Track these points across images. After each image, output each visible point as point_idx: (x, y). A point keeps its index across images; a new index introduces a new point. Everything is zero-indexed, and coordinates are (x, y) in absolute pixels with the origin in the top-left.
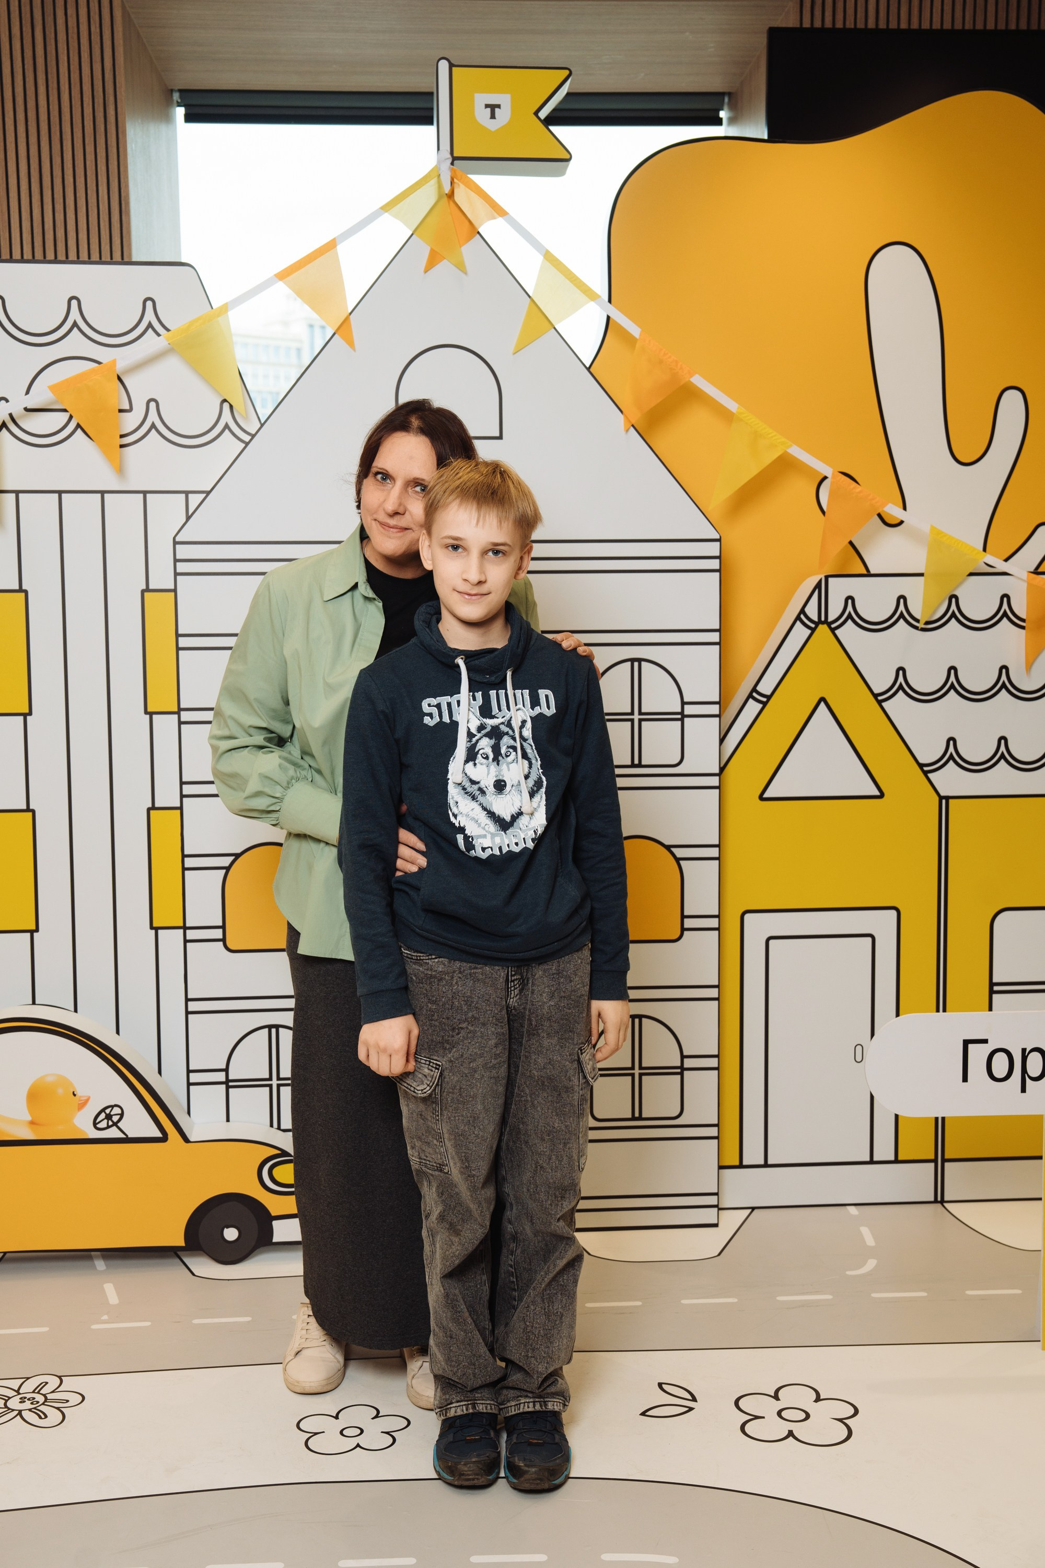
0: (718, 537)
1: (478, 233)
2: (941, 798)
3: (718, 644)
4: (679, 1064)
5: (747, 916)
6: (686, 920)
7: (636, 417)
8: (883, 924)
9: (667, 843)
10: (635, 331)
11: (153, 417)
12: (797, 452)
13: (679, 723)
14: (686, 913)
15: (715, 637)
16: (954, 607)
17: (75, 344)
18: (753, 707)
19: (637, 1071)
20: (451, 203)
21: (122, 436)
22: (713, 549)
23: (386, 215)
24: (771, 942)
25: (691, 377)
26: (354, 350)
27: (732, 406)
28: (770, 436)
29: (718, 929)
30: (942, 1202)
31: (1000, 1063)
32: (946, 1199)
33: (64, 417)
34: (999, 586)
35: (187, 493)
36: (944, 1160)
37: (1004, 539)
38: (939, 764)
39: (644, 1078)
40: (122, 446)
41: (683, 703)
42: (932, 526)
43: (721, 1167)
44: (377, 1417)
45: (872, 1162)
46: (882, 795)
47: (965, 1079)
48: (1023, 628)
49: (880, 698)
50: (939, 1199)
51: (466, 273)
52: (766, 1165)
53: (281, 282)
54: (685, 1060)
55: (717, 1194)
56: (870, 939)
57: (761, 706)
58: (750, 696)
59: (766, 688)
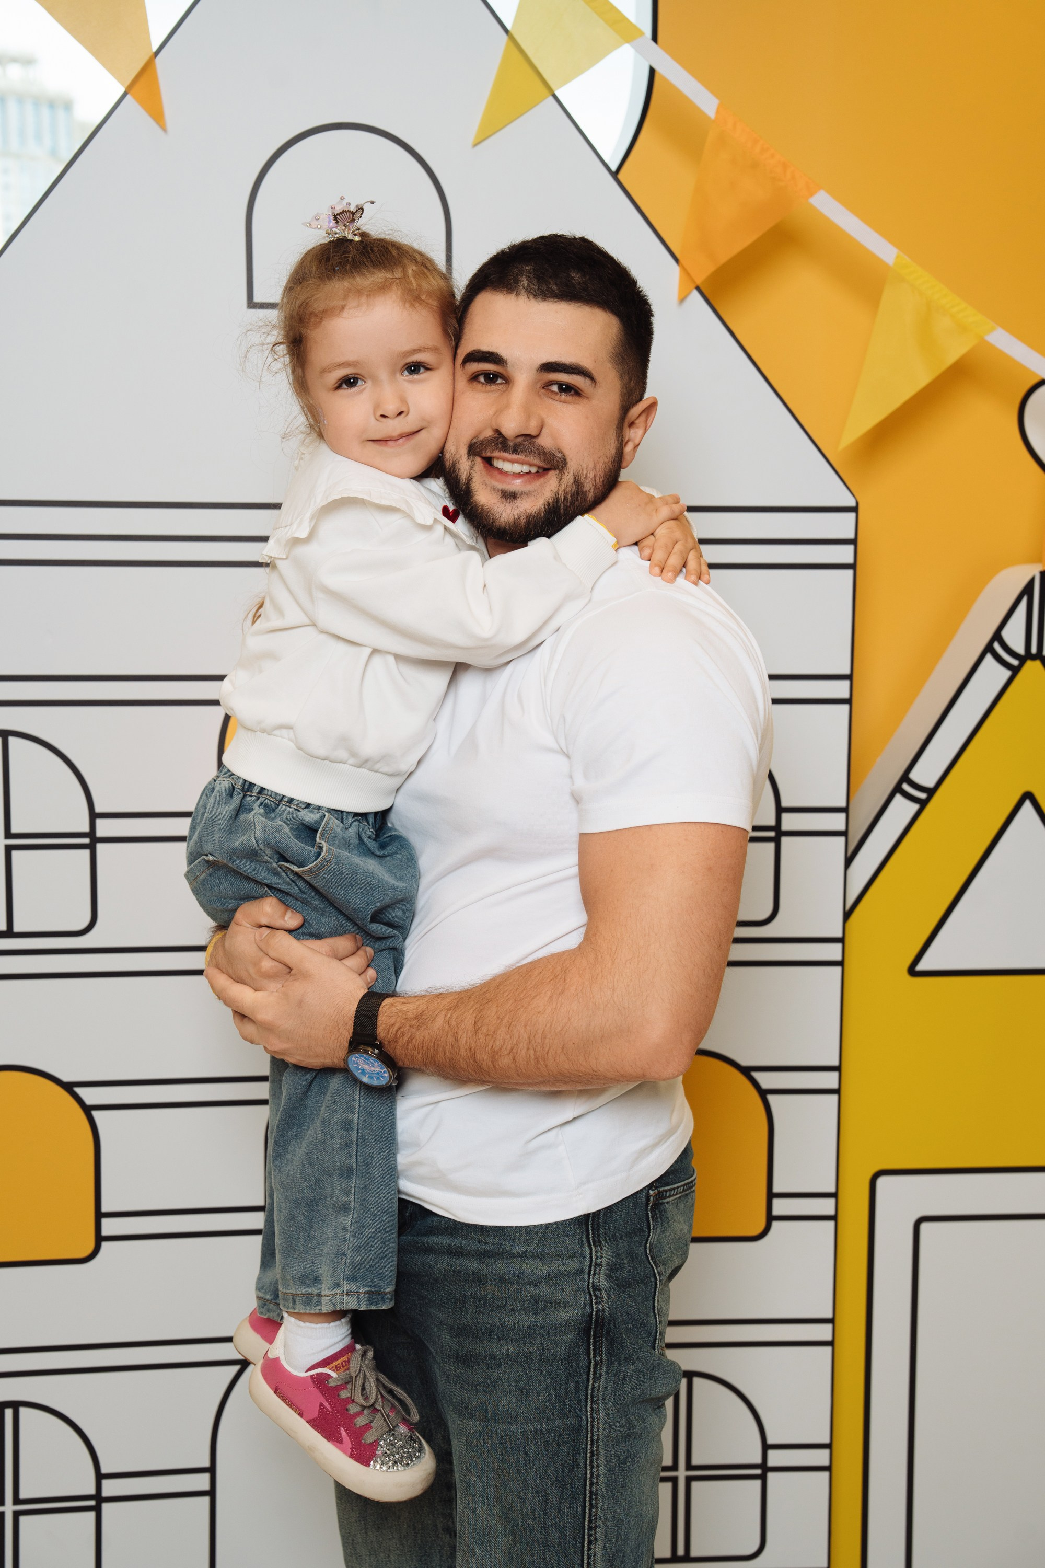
0: (852, 503)
3: (848, 698)
4: (758, 1460)
6: (776, 1202)
7: (702, 272)
9: (744, 1062)
10: (704, 100)
12: (1003, 342)
13: (771, 846)
14: (777, 1189)
15: (841, 689)
18: (902, 809)
19: (682, 1474)
22: (843, 526)
24: (924, 1226)
25: (812, 195)
26: (164, 127)
27: (885, 253)
28: (955, 311)
29: (834, 1218)
39: (694, 1485)
41: (780, 810)
54: (771, 1453)
57: (915, 807)
58: (898, 789)
59: (926, 774)
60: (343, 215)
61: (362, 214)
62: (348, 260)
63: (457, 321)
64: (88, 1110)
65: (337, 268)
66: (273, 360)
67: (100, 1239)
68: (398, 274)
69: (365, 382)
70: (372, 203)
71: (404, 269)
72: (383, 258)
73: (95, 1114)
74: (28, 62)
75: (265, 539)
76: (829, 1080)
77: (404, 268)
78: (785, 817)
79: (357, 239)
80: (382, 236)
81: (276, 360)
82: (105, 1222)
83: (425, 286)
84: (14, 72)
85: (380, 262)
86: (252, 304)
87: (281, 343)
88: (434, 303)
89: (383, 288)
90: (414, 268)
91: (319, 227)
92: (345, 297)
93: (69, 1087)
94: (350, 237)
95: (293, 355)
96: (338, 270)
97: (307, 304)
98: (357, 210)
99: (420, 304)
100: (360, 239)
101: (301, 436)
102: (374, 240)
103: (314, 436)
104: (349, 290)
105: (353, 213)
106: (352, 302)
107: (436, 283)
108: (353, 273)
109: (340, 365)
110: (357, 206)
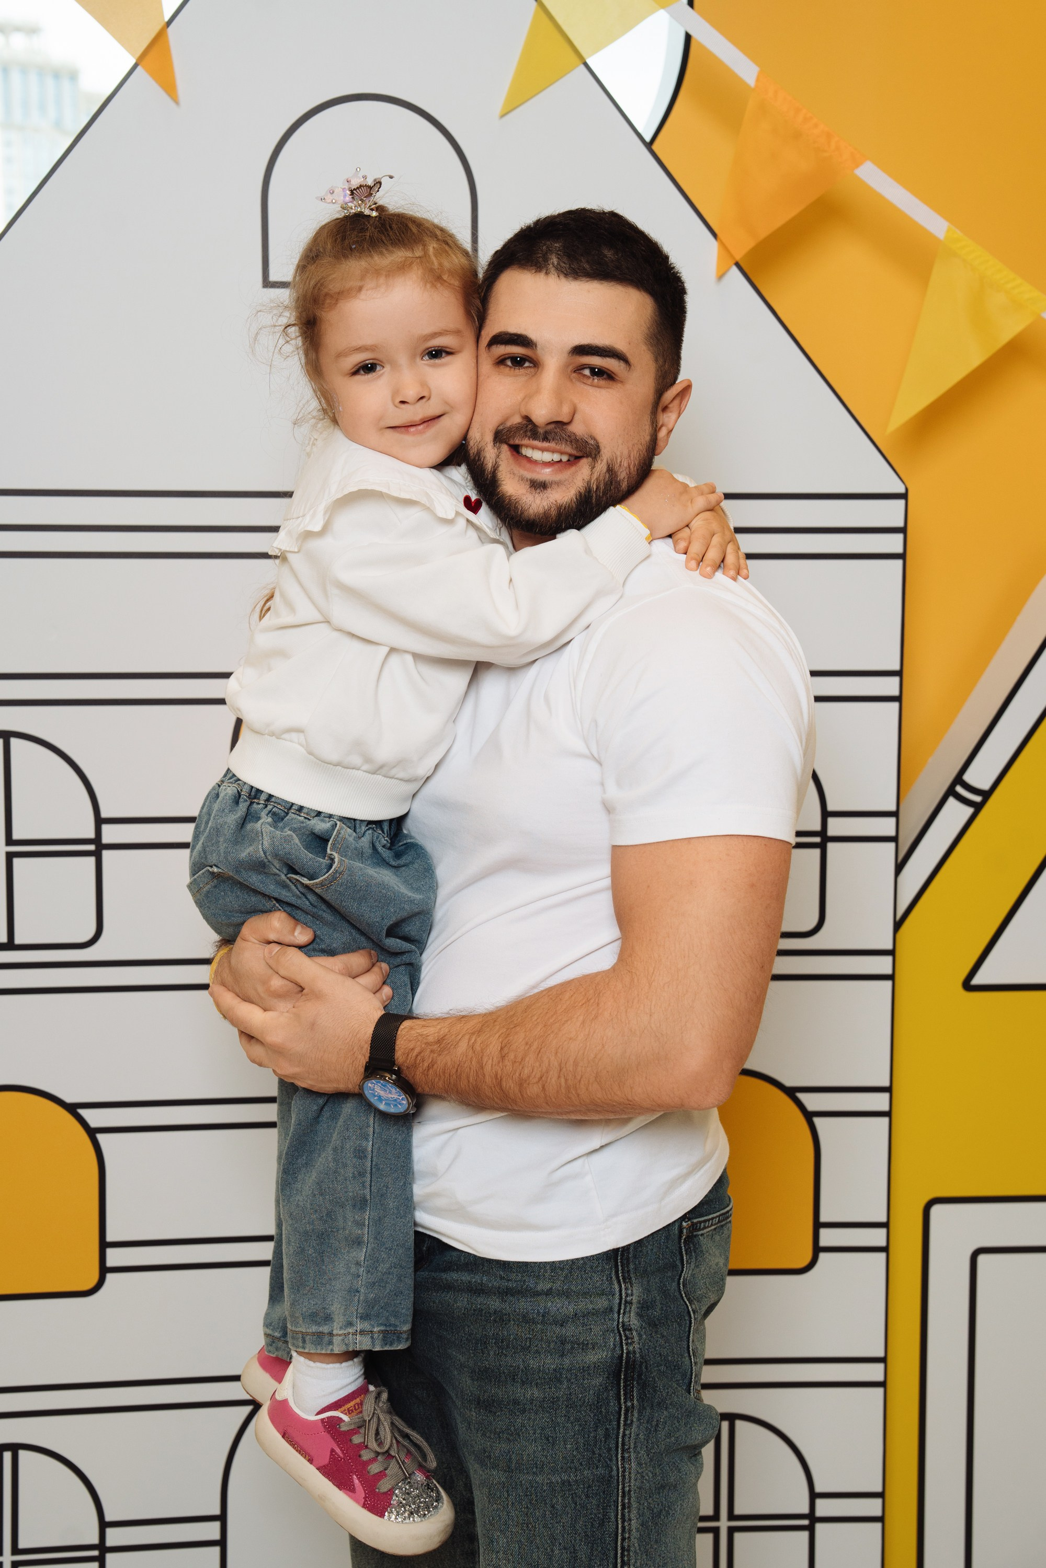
0: (901, 489)
3: (897, 695)
4: (805, 1510)
6: (823, 1232)
7: (738, 249)
9: (788, 1083)
13: (817, 852)
14: (824, 1218)
15: (890, 686)
18: (955, 813)
19: (724, 1524)
22: (892, 514)
24: (982, 1259)
25: (857, 166)
26: (176, 100)
27: (933, 223)
28: (1010, 287)
29: (885, 1250)
39: (738, 1536)
41: (826, 814)
54: (819, 1502)
57: (970, 811)
58: (951, 792)
59: (981, 776)
60: (360, 189)
61: (379, 188)
62: (366, 238)
63: (480, 301)
64: (92, 1133)
65: (354, 246)
66: (284, 343)
67: (104, 1270)
68: (418, 252)
69: (383, 367)
70: (391, 177)
71: (424, 248)
72: (403, 235)
73: (100, 1137)
74: (32, 31)
75: (275, 529)
76: (880, 1102)
77: (424, 245)
78: (831, 821)
79: (374, 214)
80: (401, 211)
81: (287, 342)
82: (110, 1252)
83: (447, 264)
84: (18, 42)
85: (399, 240)
86: (267, 283)
87: (294, 325)
88: (456, 283)
89: (402, 268)
90: (435, 245)
91: (334, 201)
92: (363, 278)
93: (72, 1109)
94: (367, 212)
95: (306, 338)
96: (355, 248)
97: (322, 285)
98: (375, 185)
99: (442, 284)
100: (378, 214)
101: (313, 421)
102: (392, 215)
103: (327, 422)
104: (366, 271)
105: (370, 188)
106: (370, 283)
107: (457, 260)
108: (370, 252)
109: (356, 349)
110: (375, 180)
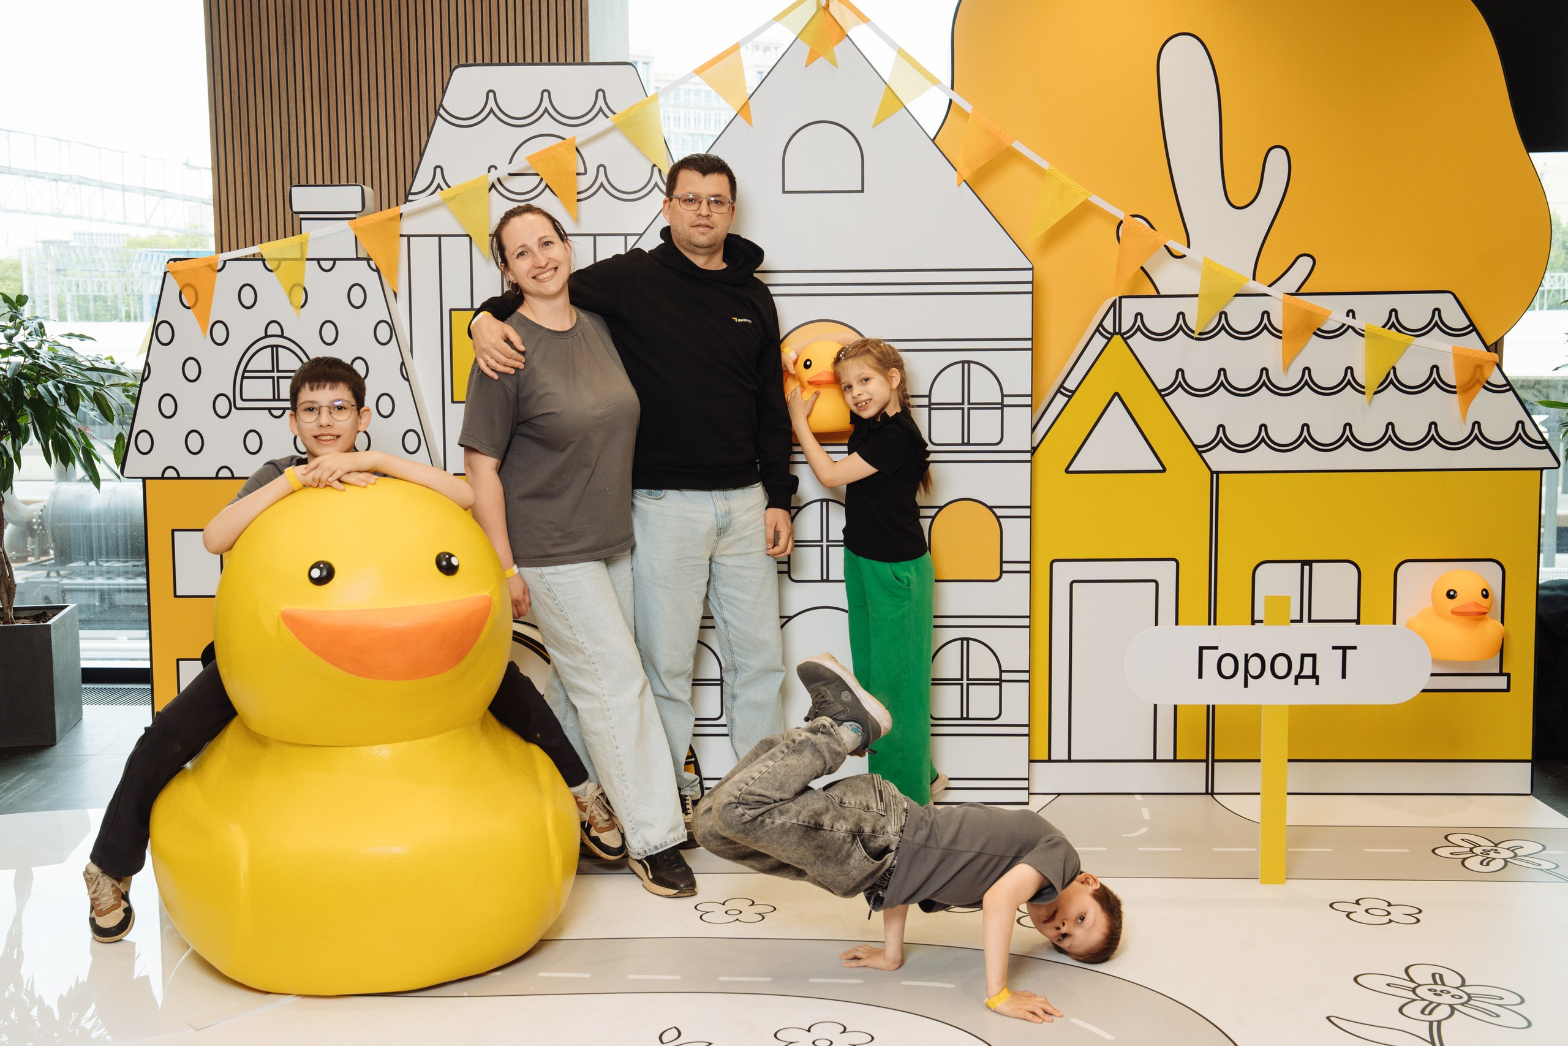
0: (1032, 267)
1: (847, 35)
2: (1212, 473)
3: (1031, 349)
4: (998, 677)
5: (1055, 564)
6: (1004, 565)
7: (967, 174)
8: (1165, 572)
9: (989, 504)
10: (968, 107)
11: (602, 178)
12: (1096, 200)
13: (1000, 411)
14: (1004, 559)
15: (1028, 345)
16: (1223, 321)
17: (546, 125)
18: (1061, 400)
19: (965, 682)
20: (826, 13)
21: (579, 193)
22: (1027, 276)
23: (777, 25)
24: (1074, 584)
25: (1012, 143)
26: (752, 126)
27: (1044, 164)
28: (1075, 187)
29: (1029, 572)
30: (1212, 794)
31: (1228, 664)
32: (1215, 792)
33: (537, 179)
34: (1261, 304)
35: (626, 235)
36: (1214, 761)
37: (1270, 267)
38: (1211, 446)
39: (970, 687)
40: (578, 201)
41: (1003, 396)
42: (1204, 257)
43: (1031, 761)
44: (752, 905)
45: (1155, 760)
46: (1164, 470)
47: (1200, 676)
48: (1280, 338)
49: (1163, 393)
50: (1210, 792)
51: (837, 67)
52: (1070, 760)
53: (697, 76)
54: (1004, 674)
55: (1027, 779)
56: (1154, 584)
57: (1066, 399)
58: (1058, 391)
59: (1071, 384)
76: (1027, 512)
78: (1005, 399)
86: (784, 192)
